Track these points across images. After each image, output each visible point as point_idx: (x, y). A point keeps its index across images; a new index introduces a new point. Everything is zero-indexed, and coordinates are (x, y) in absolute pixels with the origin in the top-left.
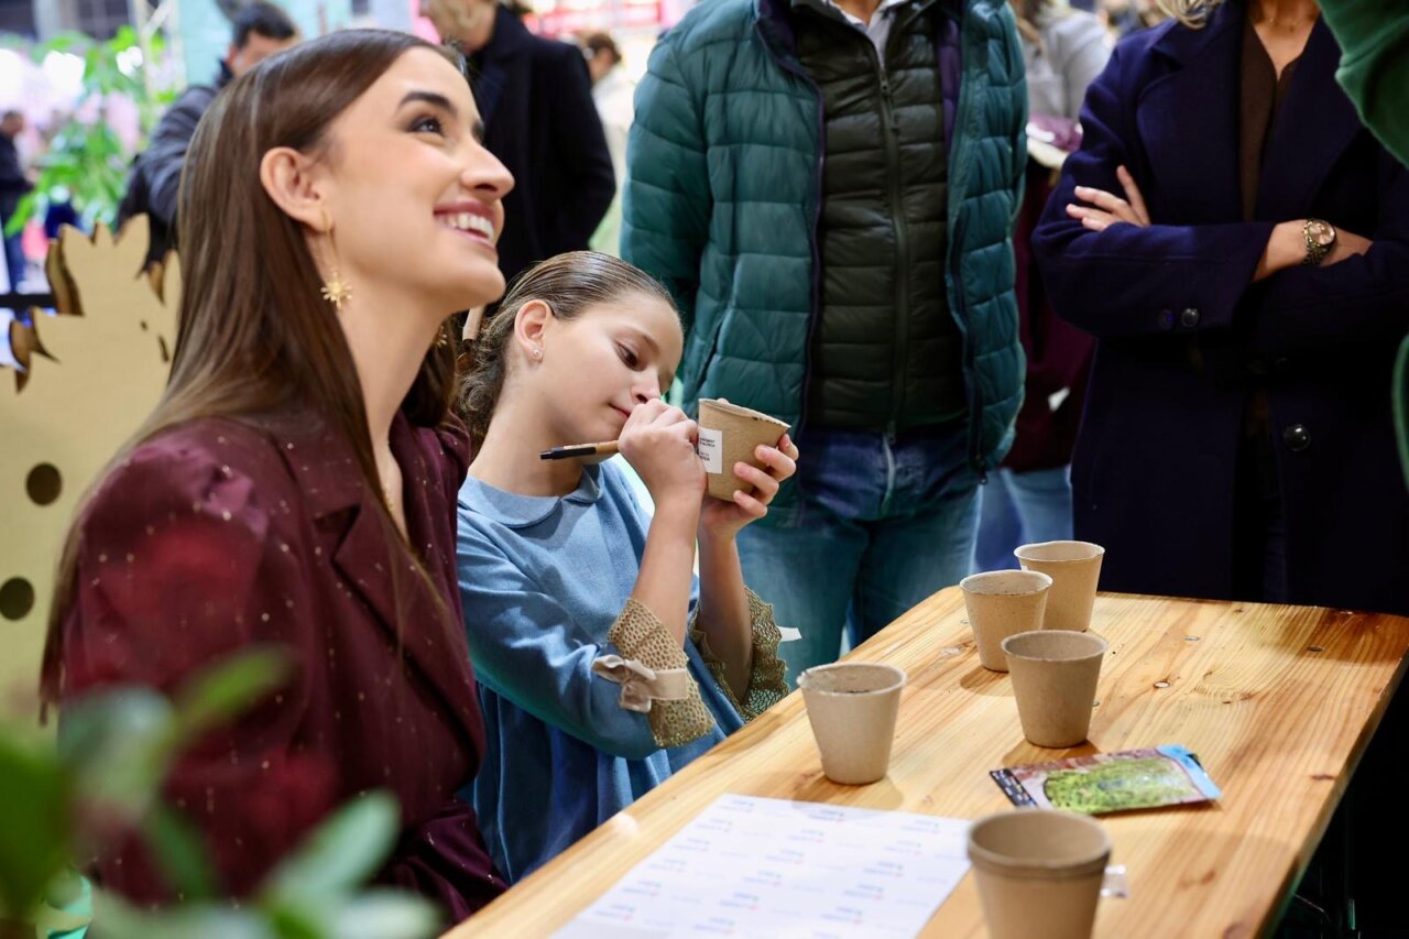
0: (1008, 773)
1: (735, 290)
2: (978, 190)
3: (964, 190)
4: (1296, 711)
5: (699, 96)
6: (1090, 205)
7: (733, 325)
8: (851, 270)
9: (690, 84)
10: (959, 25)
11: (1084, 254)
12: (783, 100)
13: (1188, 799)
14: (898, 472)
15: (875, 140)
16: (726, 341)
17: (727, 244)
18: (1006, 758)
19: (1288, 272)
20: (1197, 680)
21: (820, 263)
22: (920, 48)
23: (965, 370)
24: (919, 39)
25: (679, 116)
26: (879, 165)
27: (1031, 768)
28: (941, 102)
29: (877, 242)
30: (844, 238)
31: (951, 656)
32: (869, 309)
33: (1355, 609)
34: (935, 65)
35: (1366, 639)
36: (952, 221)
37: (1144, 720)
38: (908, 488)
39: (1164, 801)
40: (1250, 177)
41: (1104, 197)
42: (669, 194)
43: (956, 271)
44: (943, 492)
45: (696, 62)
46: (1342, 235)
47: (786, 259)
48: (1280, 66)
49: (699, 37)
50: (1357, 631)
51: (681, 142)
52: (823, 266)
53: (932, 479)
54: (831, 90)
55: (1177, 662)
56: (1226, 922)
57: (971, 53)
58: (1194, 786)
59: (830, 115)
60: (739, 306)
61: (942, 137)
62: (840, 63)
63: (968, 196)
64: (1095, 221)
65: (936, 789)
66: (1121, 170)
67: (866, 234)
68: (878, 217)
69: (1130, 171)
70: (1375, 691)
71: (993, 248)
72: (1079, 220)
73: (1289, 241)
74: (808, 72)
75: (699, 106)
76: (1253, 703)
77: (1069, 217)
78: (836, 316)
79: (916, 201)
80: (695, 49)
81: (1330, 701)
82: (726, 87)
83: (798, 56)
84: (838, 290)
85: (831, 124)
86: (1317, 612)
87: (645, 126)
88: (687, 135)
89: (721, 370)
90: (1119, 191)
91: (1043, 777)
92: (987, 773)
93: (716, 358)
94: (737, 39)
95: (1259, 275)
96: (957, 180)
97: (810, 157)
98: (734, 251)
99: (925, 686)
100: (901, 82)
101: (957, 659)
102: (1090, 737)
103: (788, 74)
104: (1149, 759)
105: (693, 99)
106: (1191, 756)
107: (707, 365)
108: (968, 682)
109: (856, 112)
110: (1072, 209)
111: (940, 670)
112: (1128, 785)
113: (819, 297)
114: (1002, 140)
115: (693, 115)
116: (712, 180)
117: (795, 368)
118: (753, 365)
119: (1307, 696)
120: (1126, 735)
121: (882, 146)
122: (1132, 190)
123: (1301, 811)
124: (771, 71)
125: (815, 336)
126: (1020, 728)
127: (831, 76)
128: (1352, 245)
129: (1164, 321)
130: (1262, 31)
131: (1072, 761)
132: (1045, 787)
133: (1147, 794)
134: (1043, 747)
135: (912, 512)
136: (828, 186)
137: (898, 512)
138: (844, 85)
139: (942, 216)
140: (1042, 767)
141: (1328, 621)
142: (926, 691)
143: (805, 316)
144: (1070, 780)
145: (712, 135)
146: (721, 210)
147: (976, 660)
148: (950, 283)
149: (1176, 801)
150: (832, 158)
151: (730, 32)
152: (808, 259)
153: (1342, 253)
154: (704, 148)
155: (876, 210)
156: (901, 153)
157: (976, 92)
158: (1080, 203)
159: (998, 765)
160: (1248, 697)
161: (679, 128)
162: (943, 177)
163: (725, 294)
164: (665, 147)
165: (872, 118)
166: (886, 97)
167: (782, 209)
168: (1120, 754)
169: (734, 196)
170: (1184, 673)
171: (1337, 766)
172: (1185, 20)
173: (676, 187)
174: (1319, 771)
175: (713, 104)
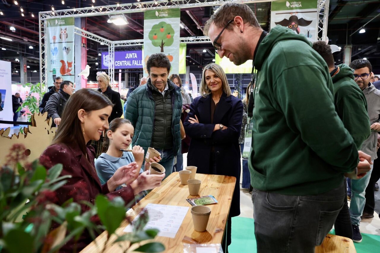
0: (189, 200)
1: (142, 129)
2: (176, 117)
3: (175, 116)
4: (224, 190)
5: (138, 101)
6: (191, 120)
7: (141, 134)
8: (158, 127)
9: (136, 99)
10: (174, 94)
11: (191, 127)
12: (150, 102)
13: (214, 203)
14: (163, 155)
15: (163, 109)
16: (140, 136)
17: (141, 122)
18: (188, 197)
19: (217, 131)
20: (211, 186)
21: (154, 126)
22: (169, 96)
23: (174, 142)
24: (169, 95)
25: (134, 103)
26: (163, 112)
27: (192, 199)
28: (172, 104)
29: (162, 123)
30: (158, 122)
31: (176, 182)
32: (161, 132)
33: (228, 176)
34: (171, 99)
35: (230, 180)
36: (173, 121)
37: (205, 191)
38: (165, 158)
39: (211, 203)
40: (212, 117)
41: (193, 119)
42: (132, 114)
43: (173, 128)
44: (169, 158)
45: (137, 96)
46: (224, 126)
47: (149, 125)
48: (216, 104)
49: (138, 92)
50: (229, 179)
51: (135, 107)
52: (155, 126)
53: (168, 156)
54: (156, 102)
55: (207, 183)
56: (222, 220)
57: (176, 97)
58: (214, 201)
59: (156, 105)
60: (142, 131)
61: (172, 109)
62: (158, 98)
63: (175, 117)
64: (192, 122)
65: (179, 202)
66: (195, 115)
67: (161, 122)
68: (163, 120)
69: (197, 116)
70: (233, 187)
71: (178, 125)
72: (190, 122)
73: (218, 127)
74: (153, 99)
75: (138, 102)
76: (219, 189)
77: (189, 121)
78: (156, 133)
79: (168, 117)
80: (137, 94)
81: (228, 189)
82: (142, 100)
83: (152, 96)
84: (156, 129)
85: (157, 106)
86: (223, 176)
87: (129, 104)
88: (135, 106)
89: (139, 140)
90: (195, 118)
91: (194, 200)
92: (186, 199)
93: (138, 139)
94: (144, 93)
95: (214, 131)
96: (174, 115)
97: (154, 111)
98: (142, 123)
99: (174, 187)
100: (167, 101)
101: (177, 183)
102: (199, 194)
103: (151, 99)
104: (207, 197)
105: (137, 101)
106: (213, 197)
107: (136, 139)
108: (180, 186)
109: (160, 105)
110: (189, 120)
111: (175, 185)
112: (206, 201)
113: (154, 130)
114: (179, 110)
115: (136, 103)
116: (139, 113)
117: (150, 141)
118: (144, 140)
119: (225, 188)
120: (203, 194)
121: (164, 110)
122: (197, 118)
123: (228, 204)
124: (148, 98)
125: (153, 136)
126: (189, 193)
127: (157, 99)
128: (225, 128)
129: (202, 136)
130: (213, 99)
131: (197, 198)
132: (194, 202)
133: (208, 202)
134: (193, 196)
135: (165, 161)
136: (155, 115)
137: (163, 161)
138: (159, 101)
139: (171, 120)
140: (193, 199)
141: (225, 177)
142: (174, 188)
143: (152, 133)
144: (198, 201)
145: (139, 106)
146: (140, 117)
147: (180, 183)
148: (172, 129)
149: (212, 203)
150: (157, 111)
151: (142, 92)
152: (153, 125)
153: (224, 129)
154: (138, 108)
155: (162, 118)
156: (166, 111)
157: (176, 103)
158: (190, 120)
159: (187, 199)
160: (218, 188)
161: (134, 105)
162: (172, 114)
163: (140, 129)
164: (132, 107)
165: (162, 106)
166: (164, 103)
167: (149, 118)
168: (204, 197)
169: (142, 115)
170: (209, 185)
171: (231, 197)
172: (203, 96)
173: (133, 113)
174: (229, 198)
175: (140, 102)
